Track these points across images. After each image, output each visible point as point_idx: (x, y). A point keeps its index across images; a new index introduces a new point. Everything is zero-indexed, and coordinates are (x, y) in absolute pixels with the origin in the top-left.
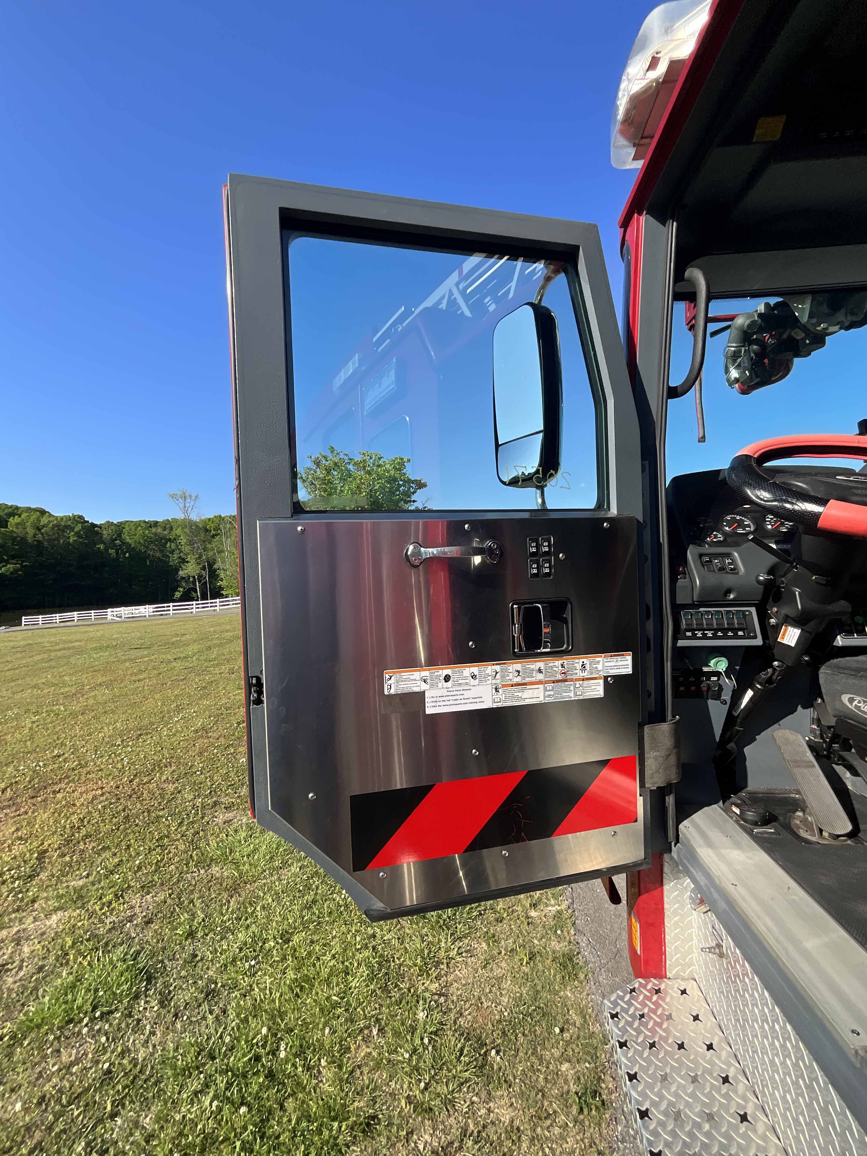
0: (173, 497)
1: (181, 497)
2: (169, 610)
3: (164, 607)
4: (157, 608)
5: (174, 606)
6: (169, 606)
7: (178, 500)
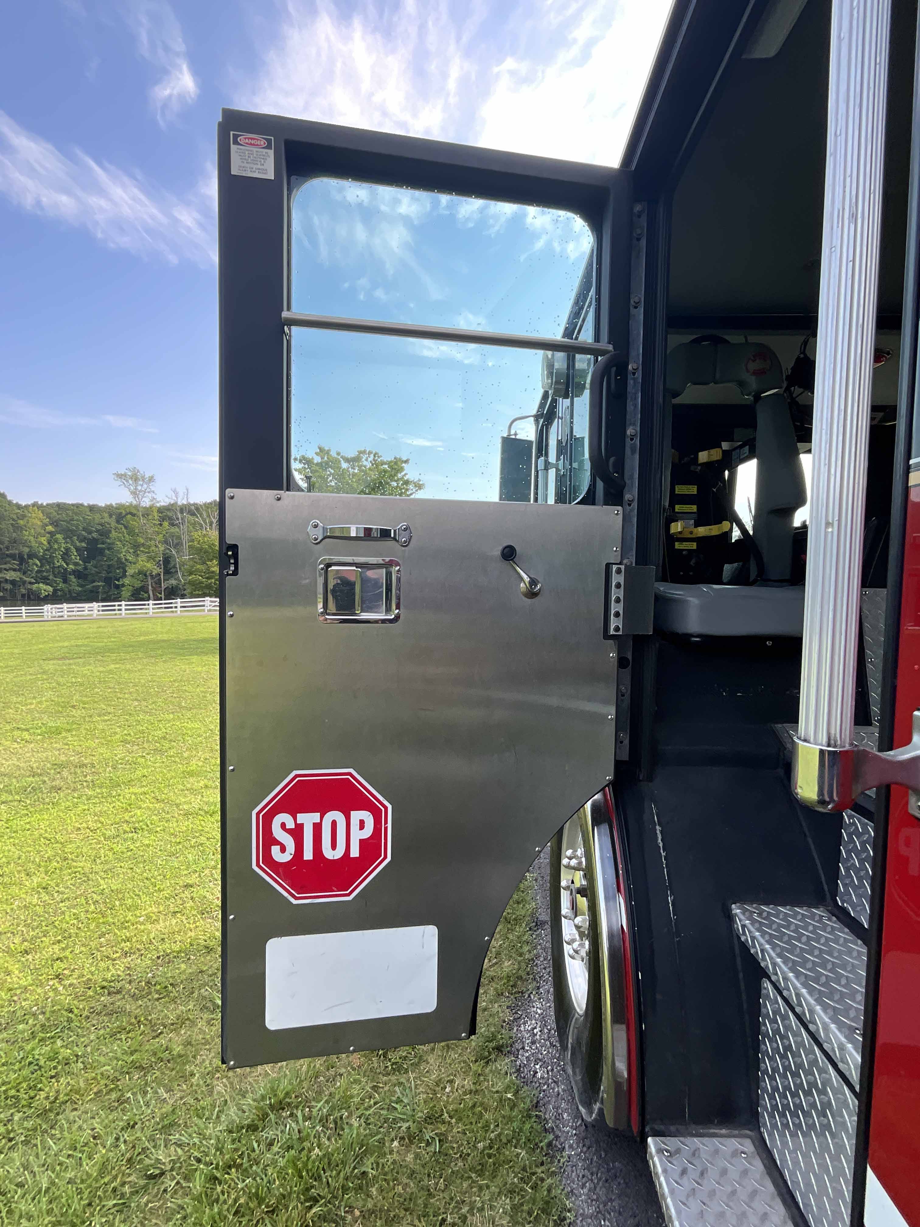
0: (120, 478)
1: (132, 478)
2: (120, 610)
3: (114, 606)
4: (103, 606)
5: (126, 605)
6: (120, 605)
7: (127, 481)
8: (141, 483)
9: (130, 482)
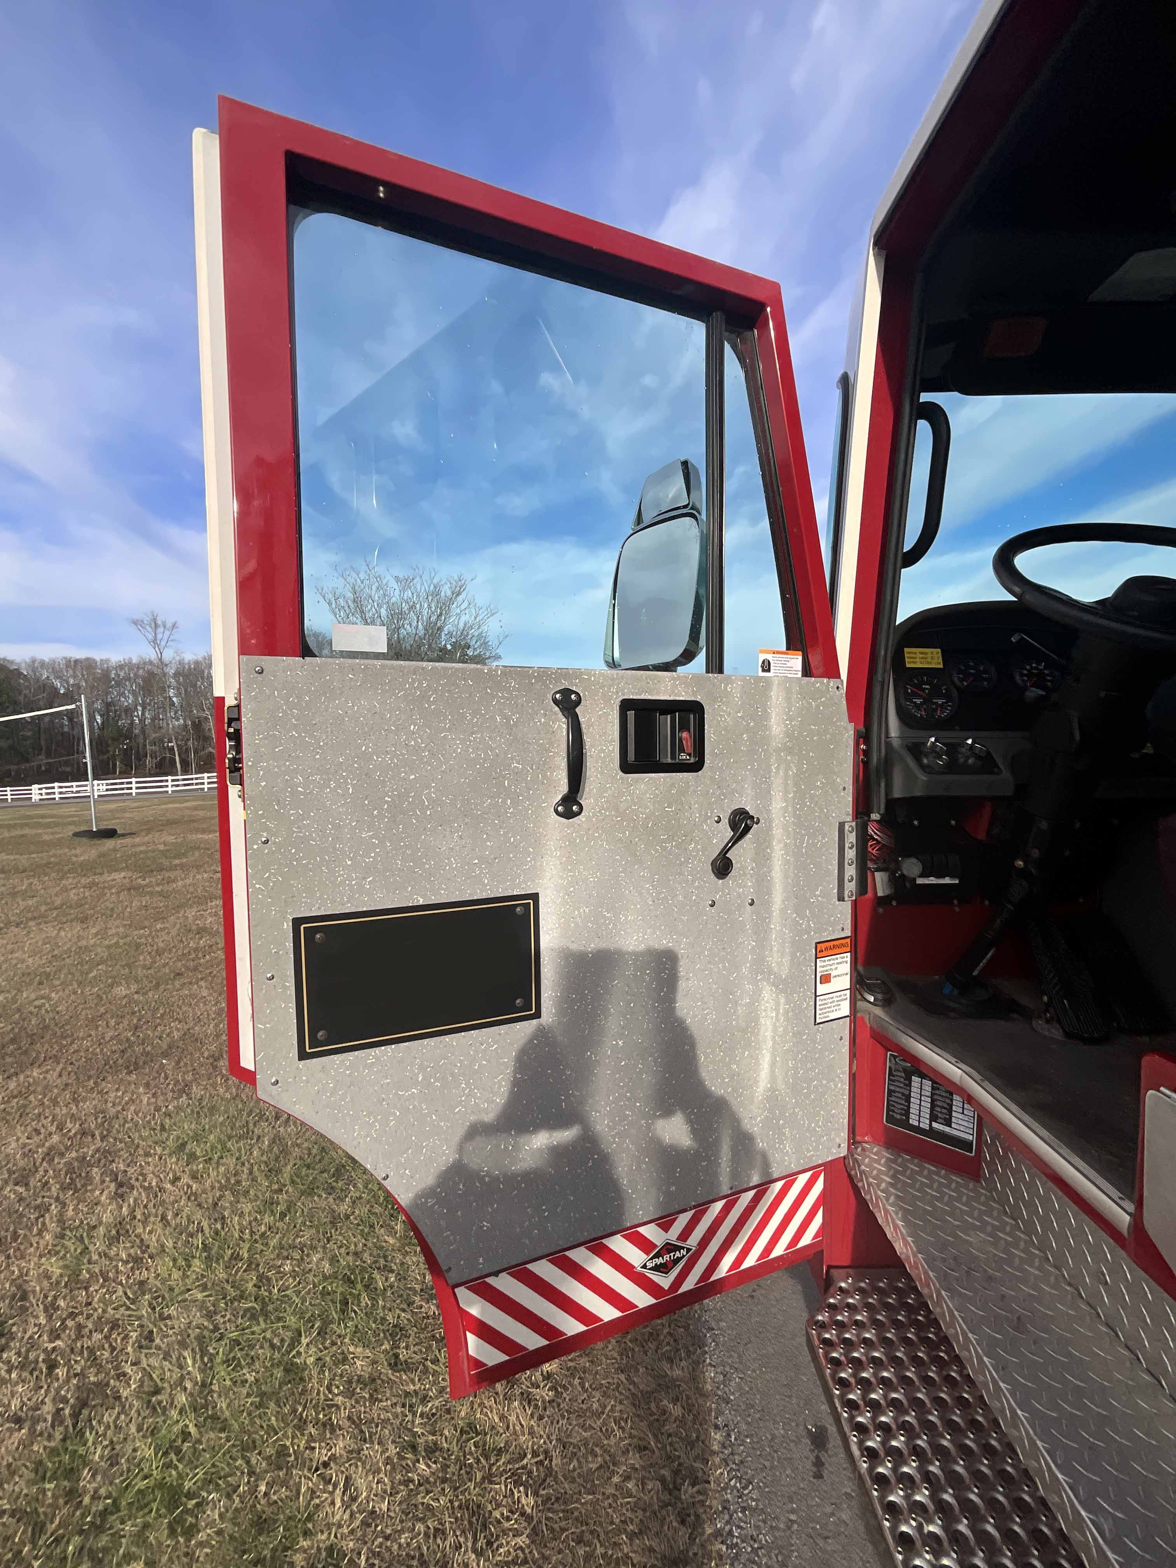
0: (137, 626)
1: (150, 625)
2: (131, 788)
3: (122, 783)
5: (137, 782)
6: (131, 783)
7: (145, 629)
8: (161, 630)
9: (148, 627)
